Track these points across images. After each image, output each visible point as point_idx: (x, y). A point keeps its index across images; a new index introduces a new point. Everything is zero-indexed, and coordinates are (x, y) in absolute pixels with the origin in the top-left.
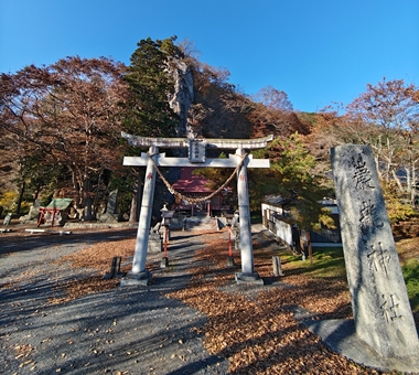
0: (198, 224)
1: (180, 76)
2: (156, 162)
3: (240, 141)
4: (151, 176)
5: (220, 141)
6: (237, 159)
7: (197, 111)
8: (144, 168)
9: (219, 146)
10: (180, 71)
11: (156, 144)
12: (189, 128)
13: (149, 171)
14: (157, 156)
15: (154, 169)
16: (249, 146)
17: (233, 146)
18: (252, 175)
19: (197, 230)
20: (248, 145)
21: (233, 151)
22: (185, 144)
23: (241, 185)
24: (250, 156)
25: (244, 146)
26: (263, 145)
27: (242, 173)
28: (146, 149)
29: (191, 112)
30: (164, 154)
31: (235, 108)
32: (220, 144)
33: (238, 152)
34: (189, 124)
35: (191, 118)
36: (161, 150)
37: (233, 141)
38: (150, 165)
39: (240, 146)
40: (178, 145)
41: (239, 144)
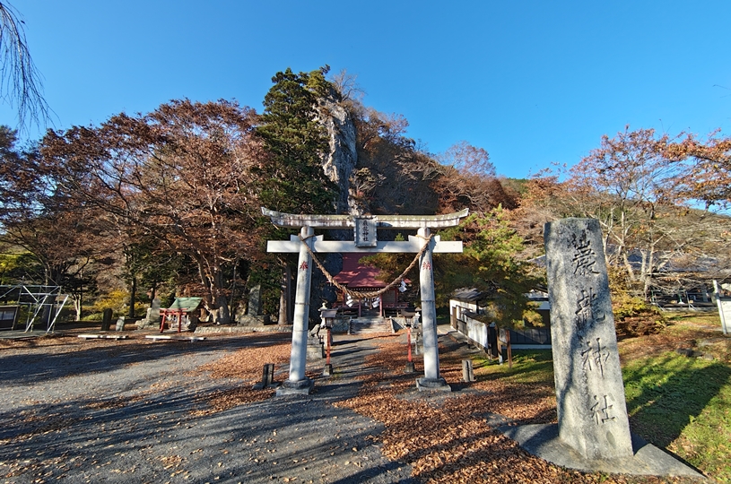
0: (368, 326)
1: (336, 128)
2: (311, 247)
3: (423, 218)
4: (305, 266)
5: (396, 218)
6: (419, 242)
7: (362, 178)
8: (294, 257)
9: (395, 224)
10: (336, 121)
11: (310, 224)
12: (352, 203)
13: (302, 259)
14: (312, 239)
15: (309, 256)
16: (435, 225)
17: (414, 225)
18: (439, 262)
19: (366, 333)
20: (434, 222)
21: (414, 232)
22: (348, 224)
23: (424, 276)
24: (437, 238)
25: (429, 225)
26: (454, 223)
27: (426, 259)
28: (297, 231)
29: (353, 180)
30: (320, 237)
31: (416, 174)
32: (396, 222)
33: (421, 232)
34: (352, 197)
35: (354, 188)
36: (317, 231)
37: (414, 218)
38: (303, 251)
39: (423, 224)
40: (340, 224)
41: (421, 223)
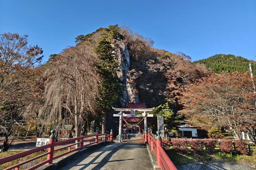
0: (134, 136)
2: (122, 115)
3: (145, 109)
4: (121, 119)
5: (139, 109)
6: (144, 115)
8: (119, 117)
9: (139, 111)
11: (122, 111)
13: (120, 118)
14: (122, 114)
15: (122, 117)
16: (147, 111)
17: (143, 111)
18: (149, 119)
19: (132, 139)
21: (143, 112)
22: (130, 111)
23: (145, 122)
24: (148, 114)
25: (146, 111)
26: (151, 110)
27: (145, 119)
28: (119, 112)
30: (124, 113)
32: (139, 110)
33: (145, 112)
36: (123, 112)
37: (143, 109)
38: (120, 116)
39: (145, 111)
40: (128, 111)
41: (145, 110)
